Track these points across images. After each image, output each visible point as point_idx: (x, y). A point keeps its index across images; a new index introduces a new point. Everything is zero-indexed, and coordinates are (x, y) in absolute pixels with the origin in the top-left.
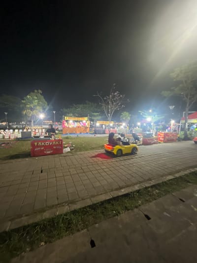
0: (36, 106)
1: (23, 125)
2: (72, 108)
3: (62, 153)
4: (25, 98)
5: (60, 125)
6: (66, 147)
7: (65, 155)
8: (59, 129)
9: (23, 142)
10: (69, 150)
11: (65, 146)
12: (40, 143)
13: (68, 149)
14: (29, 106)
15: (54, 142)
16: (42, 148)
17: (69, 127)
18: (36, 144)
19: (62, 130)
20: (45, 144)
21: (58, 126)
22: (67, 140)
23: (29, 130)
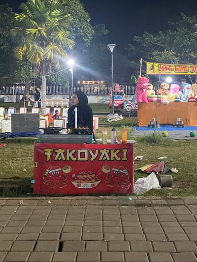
0: (55, 29)
1: (18, 94)
2: (174, 29)
3: (130, 192)
4: (23, 6)
5: (129, 93)
6: (146, 173)
7: (140, 199)
8: (127, 107)
9: (16, 146)
10: (156, 185)
11: (143, 169)
12: (60, 152)
13: (152, 182)
14: (33, 31)
15: (104, 152)
16: (68, 171)
17: (159, 101)
18: (49, 153)
19: (134, 114)
20: (75, 155)
21: (124, 98)
22: (150, 148)
23: (35, 111)
